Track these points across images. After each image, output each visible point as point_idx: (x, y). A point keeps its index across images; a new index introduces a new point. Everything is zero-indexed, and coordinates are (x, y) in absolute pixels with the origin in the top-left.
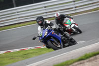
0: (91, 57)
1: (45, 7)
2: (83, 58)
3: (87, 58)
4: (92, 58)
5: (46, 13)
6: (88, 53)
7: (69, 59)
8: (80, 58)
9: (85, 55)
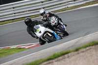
0: (59, 56)
1: (14, 8)
2: (52, 57)
3: (56, 58)
4: (60, 58)
5: (15, 14)
6: (56, 53)
7: (38, 59)
8: (48, 57)
9: (54, 55)
